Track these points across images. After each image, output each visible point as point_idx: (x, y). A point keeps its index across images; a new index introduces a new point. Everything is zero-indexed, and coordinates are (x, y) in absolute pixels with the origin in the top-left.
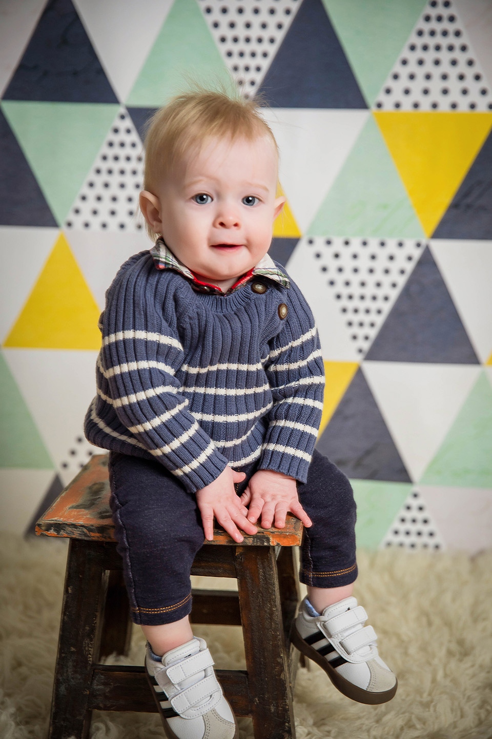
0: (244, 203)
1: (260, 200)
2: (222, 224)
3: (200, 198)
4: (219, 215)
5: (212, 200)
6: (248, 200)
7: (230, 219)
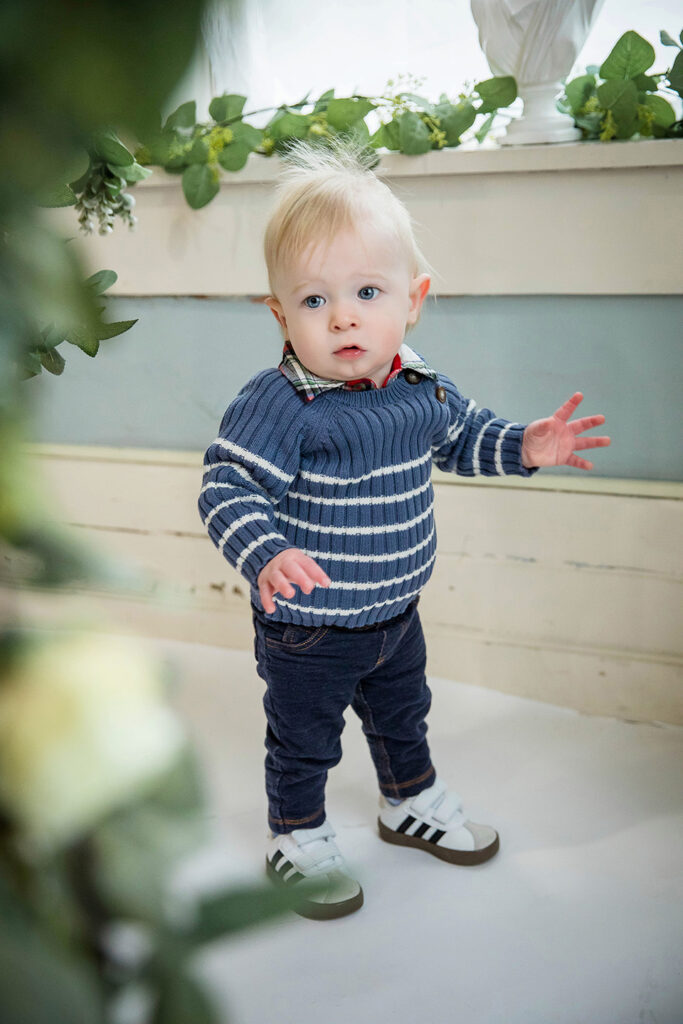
0: (362, 298)
1: (380, 290)
2: (337, 328)
3: (312, 301)
4: (332, 319)
5: (325, 301)
6: (365, 293)
7: (344, 320)
